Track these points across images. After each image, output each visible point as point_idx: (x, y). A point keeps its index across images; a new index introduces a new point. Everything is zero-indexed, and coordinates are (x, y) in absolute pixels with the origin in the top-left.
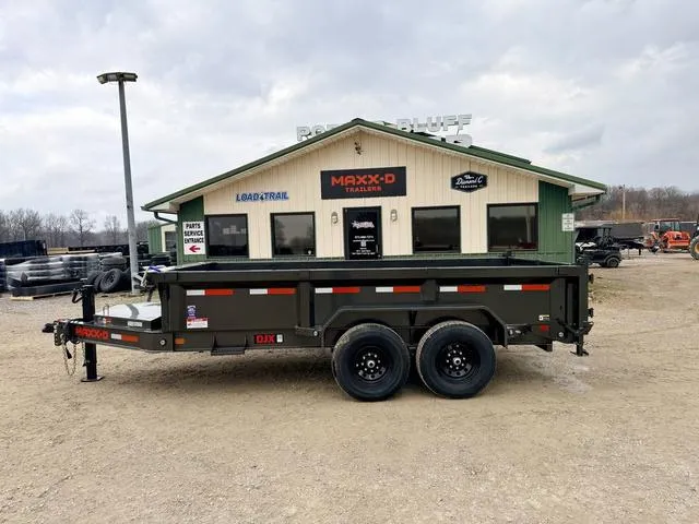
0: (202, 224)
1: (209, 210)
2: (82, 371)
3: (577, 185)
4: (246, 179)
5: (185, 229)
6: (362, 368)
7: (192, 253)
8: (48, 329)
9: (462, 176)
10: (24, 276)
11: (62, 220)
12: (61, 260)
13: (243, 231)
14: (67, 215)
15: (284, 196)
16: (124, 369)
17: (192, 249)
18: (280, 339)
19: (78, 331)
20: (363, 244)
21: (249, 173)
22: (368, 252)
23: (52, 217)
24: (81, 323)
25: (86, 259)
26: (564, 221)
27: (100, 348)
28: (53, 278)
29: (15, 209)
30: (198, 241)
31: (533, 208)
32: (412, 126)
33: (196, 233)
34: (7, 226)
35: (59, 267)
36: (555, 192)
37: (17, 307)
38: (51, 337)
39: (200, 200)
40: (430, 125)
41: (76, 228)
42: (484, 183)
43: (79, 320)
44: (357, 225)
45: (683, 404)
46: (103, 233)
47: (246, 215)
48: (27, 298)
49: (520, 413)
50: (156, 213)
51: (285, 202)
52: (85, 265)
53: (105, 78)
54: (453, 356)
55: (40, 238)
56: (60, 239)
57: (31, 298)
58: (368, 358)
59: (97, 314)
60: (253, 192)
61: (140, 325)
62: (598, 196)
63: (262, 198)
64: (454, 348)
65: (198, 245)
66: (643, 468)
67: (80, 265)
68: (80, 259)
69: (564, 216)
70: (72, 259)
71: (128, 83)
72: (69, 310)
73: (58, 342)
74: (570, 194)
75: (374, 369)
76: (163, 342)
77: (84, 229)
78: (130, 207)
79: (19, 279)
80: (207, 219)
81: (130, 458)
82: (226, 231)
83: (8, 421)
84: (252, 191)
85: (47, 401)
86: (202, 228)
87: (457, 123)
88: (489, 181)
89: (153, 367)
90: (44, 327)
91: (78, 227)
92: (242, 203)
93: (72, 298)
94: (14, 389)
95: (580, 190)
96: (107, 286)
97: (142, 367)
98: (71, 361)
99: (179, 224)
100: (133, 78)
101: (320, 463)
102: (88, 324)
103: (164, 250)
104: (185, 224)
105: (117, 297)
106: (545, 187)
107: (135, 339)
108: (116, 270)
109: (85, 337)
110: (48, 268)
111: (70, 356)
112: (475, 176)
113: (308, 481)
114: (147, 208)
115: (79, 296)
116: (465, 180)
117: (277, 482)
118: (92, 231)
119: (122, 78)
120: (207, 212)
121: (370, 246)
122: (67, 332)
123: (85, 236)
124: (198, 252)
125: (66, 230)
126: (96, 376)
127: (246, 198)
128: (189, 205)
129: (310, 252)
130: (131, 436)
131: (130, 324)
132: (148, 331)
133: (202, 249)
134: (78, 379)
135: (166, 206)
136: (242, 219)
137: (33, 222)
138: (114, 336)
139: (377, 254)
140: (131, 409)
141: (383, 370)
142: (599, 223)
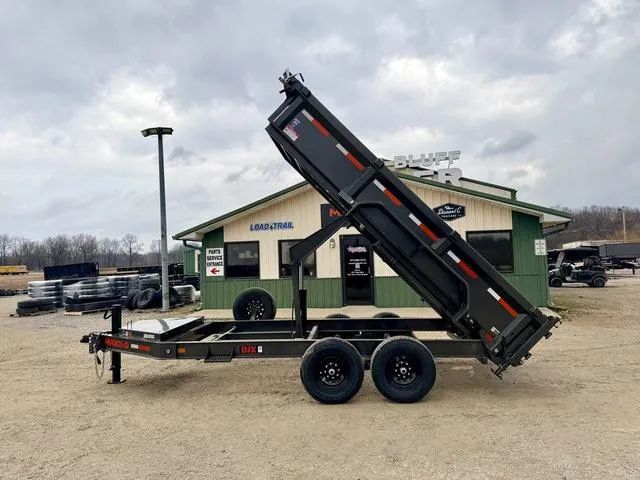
0: (222, 250)
1: (228, 237)
2: (109, 375)
3: (545, 214)
4: (258, 212)
5: (208, 254)
6: (325, 375)
7: (213, 275)
8: (85, 340)
9: (443, 207)
10: (76, 295)
11: (115, 243)
12: (107, 280)
13: (256, 255)
14: (119, 238)
15: (289, 226)
16: (143, 373)
17: (213, 271)
18: (260, 350)
19: (107, 342)
20: (358, 266)
21: (260, 207)
22: (362, 273)
23: (106, 241)
24: (110, 335)
25: (128, 279)
26: (537, 246)
27: (124, 356)
28: (99, 296)
29: (77, 234)
30: (218, 264)
31: (508, 234)
32: (407, 162)
33: (217, 258)
34: (69, 249)
35: (105, 286)
36: (527, 220)
37: (69, 321)
38: (87, 346)
39: (220, 231)
40: (423, 160)
41: (126, 250)
42: (462, 213)
43: (108, 333)
44: (352, 250)
45: (596, 411)
46: (150, 254)
47: (258, 242)
48: (76, 313)
49: (452, 416)
50: (185, 241)
51: (289, 230)
52: (127, 284)
53: (148, 132)
54: (401, 366)
55: (95, 261)
56: (111, 259)
57: (80, 313)
58: (330, 367)
59: (123, 328)
60: (264, 222)
61: (153, 337)
62: (567, 224)
63: (271, 228)
64: (401, 359)
65: (218, 268)
66: (533, 461)
67: (122, 285)
68: (122, 279)
69: (537, 241)
70: (116, 280)
71: (166, 135)
72: (101, 324)
73: (91, 351)
74: (541, 221)
75: (335, 375)
76: (168, 351)
77: (134, 251)
78: (164, 236)
79: (72, 297)
80: (226, 246)
81: (133, 441)
82: (242, 256)
83: (48, 412)
84: (262, 221)
85: (79, 397)
86: (222, 254)
87: (447, 159)
88: (467, 211)
89: (165, 373)
90: (81, 338)
91: (128, 249)
92: (254, 232)
93: (103, 314)
94: (57, 388)
95: (547, 218)
96: (143, 303)
97: (158, 372)
98: (100, 366)
99: (203, 250)
100: (169, 131)
101: (275, 450)
102: (115, 336)
103: (196, 271)
104: (207, 250)
105: (151, 313)
106: (517, 216)
107: (148, 349)
108: (151, 290)
109: (112, 347)
110: (96, 287)
111: (99, 363)
112: (454, 207)
113: (261, 463)
114: (177, 237)
115: (109, 314)
116: (445, 210)
117: (237, 462)
118: (139, 253)
119: (161, 132)
120: (227, 239)
121: (363, 268)
122: (99, 342)
123: (134, 257)
124: (218, 274)
125: (118, 252)
126: (119, 379)
127: (258, 227)
128: (212, 234)
129: (311, 274)
130: (136, 426)
131: (145, 336)
132: (159, 342)
133: (221, 271)
134: (105, 381)
135: (193, 235)
136: (254, 246)
137: (90, 246)
138: (134, 346)
139: (369, 275)
140: (142, 406)
141: (342, 377)
142: (600, 243)
